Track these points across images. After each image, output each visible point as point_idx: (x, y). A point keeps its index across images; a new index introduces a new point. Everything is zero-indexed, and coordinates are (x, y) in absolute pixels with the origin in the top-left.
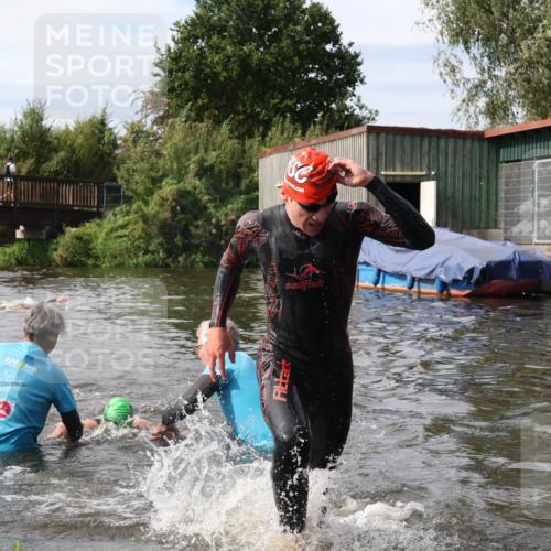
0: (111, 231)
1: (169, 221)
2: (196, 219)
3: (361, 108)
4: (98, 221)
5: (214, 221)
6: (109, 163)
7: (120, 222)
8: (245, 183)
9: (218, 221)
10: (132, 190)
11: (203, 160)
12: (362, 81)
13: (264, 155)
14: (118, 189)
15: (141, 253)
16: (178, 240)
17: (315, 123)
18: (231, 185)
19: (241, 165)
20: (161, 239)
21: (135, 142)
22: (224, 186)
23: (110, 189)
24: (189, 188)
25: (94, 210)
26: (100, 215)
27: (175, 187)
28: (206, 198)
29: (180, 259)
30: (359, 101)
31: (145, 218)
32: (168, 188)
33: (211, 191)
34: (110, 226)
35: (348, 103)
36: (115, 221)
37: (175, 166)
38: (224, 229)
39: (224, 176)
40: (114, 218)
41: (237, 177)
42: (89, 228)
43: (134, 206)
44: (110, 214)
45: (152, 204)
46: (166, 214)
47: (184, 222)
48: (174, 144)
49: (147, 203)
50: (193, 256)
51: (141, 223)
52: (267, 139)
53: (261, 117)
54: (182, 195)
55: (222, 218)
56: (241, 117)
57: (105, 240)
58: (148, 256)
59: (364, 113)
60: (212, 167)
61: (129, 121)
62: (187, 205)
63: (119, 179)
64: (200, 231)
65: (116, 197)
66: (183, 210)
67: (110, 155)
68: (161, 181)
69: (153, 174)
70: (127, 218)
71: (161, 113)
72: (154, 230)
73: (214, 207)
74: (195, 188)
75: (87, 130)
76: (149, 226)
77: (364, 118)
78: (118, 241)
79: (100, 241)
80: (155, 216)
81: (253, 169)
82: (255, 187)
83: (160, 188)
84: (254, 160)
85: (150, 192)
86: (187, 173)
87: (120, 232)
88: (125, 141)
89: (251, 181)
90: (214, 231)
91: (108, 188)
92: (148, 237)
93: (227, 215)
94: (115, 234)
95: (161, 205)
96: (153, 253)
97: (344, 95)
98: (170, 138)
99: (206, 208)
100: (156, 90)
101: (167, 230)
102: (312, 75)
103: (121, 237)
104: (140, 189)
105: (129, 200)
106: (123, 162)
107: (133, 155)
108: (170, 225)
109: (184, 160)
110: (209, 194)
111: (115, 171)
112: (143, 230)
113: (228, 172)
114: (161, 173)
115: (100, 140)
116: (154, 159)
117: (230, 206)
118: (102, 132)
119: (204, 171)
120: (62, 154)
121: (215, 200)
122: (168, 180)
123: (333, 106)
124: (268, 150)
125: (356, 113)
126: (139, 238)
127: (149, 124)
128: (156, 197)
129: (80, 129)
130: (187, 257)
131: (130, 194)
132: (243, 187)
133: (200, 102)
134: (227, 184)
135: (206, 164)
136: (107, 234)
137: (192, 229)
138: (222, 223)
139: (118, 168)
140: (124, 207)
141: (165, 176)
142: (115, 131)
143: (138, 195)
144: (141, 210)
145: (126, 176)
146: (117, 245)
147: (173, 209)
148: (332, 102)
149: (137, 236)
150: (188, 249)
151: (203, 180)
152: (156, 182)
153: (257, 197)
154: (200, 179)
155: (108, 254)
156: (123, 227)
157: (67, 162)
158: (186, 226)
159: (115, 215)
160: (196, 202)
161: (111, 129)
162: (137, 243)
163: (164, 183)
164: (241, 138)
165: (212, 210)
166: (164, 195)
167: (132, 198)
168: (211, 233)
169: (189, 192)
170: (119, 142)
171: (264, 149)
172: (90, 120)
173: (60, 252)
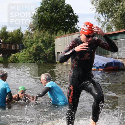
0: (22, 55)
1: (35, 53)
2: (41, 52)
3: (78, 28)
4: (19, 53)
5: (45, 53)
6: (21, 40)
7: (24, 53)
8: (52, 44)
9: (46, 53)
10: (27, 46)
11: (43, 39)
12: (79, 22)
13: (57, 38)
14: (23, 46)
15: (29, 60)
16: (37, 57)
17: (68, 31)
18: (49, 45)
19: (51, 41)
20: (33, 57)
21: (27, 35)
22: (47, 45)
23: (21, 46)
24: (40, 45)
25: (18, 50)
26: (19, 52)
27: (36, 45)
28: (43, 48)
29: (38, 61)
30: (78, 26)
31: (30, 52)
32: (35, 45)
33: (45, 46)
34: (22, 54)
35: (76, 27)
36: (23, 53)
37: (36, 41)
38: (48, 55)
39: (48, 43)
40: (23, 52)
41: (50, 43)
42: (17, 54)
43: (27, 50)
44: (22, 51)
45: (31, 49)
46: (34, 51)
47: (38, 53)
48: (36, 36)
49: (30, 49)
50: (41, 61)
51: (29, 53)
52: (57, 35)
53: (56, 30)
54: (38, 47)
55: (47, 52)
56: (51, 30)
57: (21, 57)
58: (30, 61)
59: (79, 29)
60: (45, 41)
61: (26, 30)
62: (39, 49)
63: (24, 44)
64: (42, 55)
65: (23, 47)
66: (38, 50)
67: (22, 38)
68: (33, 44)
69: (31, 42)
70: (25, 52)
71: (33, 29)
72: (32, 55)
73: (45, 50)
74: (41, 46)
75: (16, 32)
76: (31, 54)
77: (79, 30)
78: (24, 57)
79: (19, 57)
80: (32, 52)
81: (54, 41)
82: (54, 45)
83: (33, 45)
84: (54, 39)
85: (31, 47)
86: (39, 42)
87: (24, 55)
88: (25, 35)
89: (54, 44)
90: (45, 55)
91: (21, 45)
92: (30, 57)
93: (48, 52)
94: (23, 56)
95: (33, 49)
96: (32, 60)
97: (75, 25)
98: (35, 34)
99: (44, 50)
100: (32, 23)
101: (35, 55)
102: (67, 20)
103: (24, 56)
104: (28, 46)
105: (26, 48)
106: (25, 40)
107: (27, 38)
108: (35, 54)
109: (38, 39)
110: (44, 47)
111: (23, 42)
112: (29, 55)
113: (48, 42)
114: (33, 42)
115: (19, 34)
116: (31, 39)
117: (49, 50)
118: (20, 33)
119: (43, 42)
120: (11, 38)
121: (46, 48)
122: (35, 44)
123: (72, 27)
124: (58, 37)
125: (77, 29)
126: (28, 57)
127: (30, 31)
128: (32, 47)
129: (15, 32)
130: (39, 61)
131: (26, 47)
132: (52, 45)
133: (42, 26)
134: (48, 45)
135: (43, 40)
136: (21, 56)
137: (40, 55)
138: (47, 53)
139: (23, 41)
140: (25, 50)
141: (34, 43)
142: (23, 33)
143: (28, 47)
144: (29, 50)
145: (25, 43)
146: (23, 58)
147: (36, 50)
148: (72, 26)
149: (28, 56)
150: (39, 59)
151: (43, 44)
152: (32, 44)
153: (55, 48)
154: (42, 44)
155: (21, 60)
156: (25, 54)
157: (12, 39)
158: (39, 54)
159: (23, 51)
160: (41, 49)
161: (22, 32)
162: (28, 58)
163: (34, 44)
164: (51, 34)
165: (45, 51)
166: (34, 47)
167: (27, 48)
168: (45, 56)
169: (40, 47)
170: (24, 35)
171: (57, 37)
172: (17, 30)
173: (10, 60)
